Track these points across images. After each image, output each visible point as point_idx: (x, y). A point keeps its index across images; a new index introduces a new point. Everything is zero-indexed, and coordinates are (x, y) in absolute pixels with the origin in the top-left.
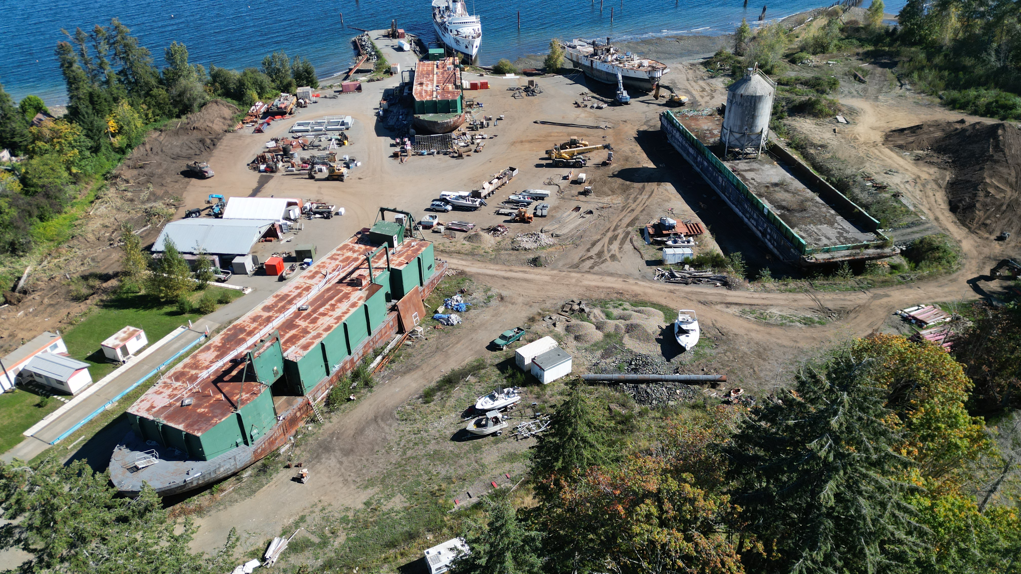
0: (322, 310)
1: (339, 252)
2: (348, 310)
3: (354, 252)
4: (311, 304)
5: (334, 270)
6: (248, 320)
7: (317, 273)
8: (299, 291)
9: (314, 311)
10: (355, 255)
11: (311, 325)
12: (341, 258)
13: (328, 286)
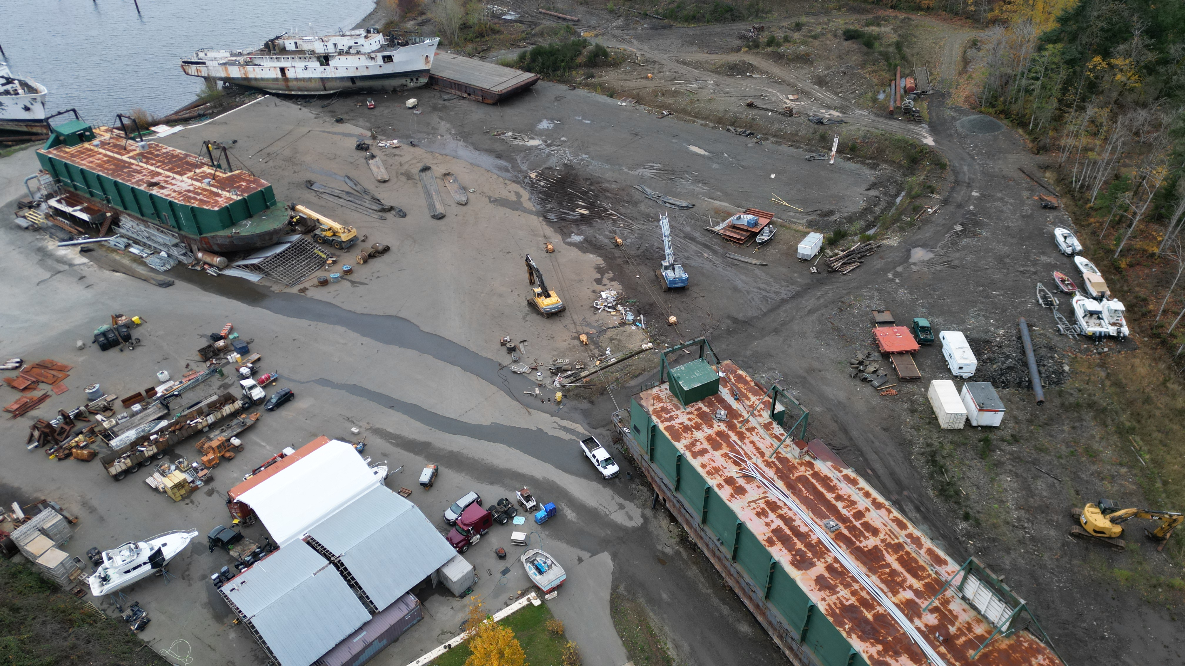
0: (844, 512)
1: (684, 442)
2: (861, 489)
3: (698, 427)
4: (820, 515)
5: (736, 463)
6: (822, 594)
7: (730, 481)
8: (772, 516)
9: (844, 520)
10: (709, 431)
11: (882, 536)
12: (706, 445)
13: (780, 484)
